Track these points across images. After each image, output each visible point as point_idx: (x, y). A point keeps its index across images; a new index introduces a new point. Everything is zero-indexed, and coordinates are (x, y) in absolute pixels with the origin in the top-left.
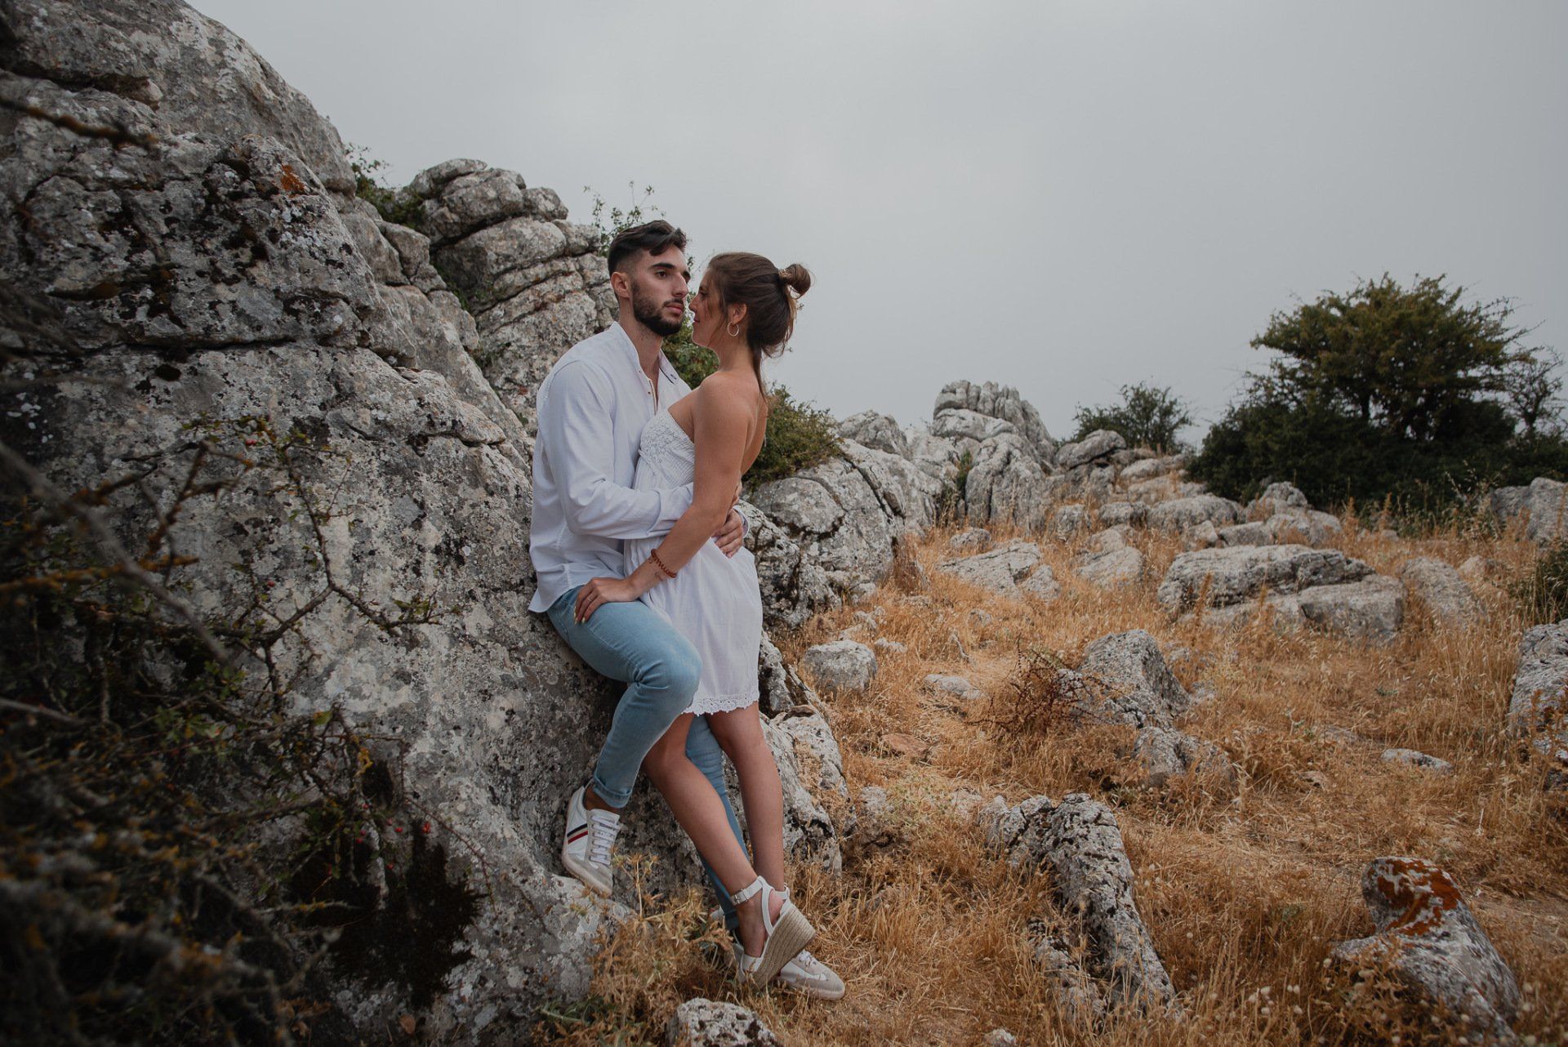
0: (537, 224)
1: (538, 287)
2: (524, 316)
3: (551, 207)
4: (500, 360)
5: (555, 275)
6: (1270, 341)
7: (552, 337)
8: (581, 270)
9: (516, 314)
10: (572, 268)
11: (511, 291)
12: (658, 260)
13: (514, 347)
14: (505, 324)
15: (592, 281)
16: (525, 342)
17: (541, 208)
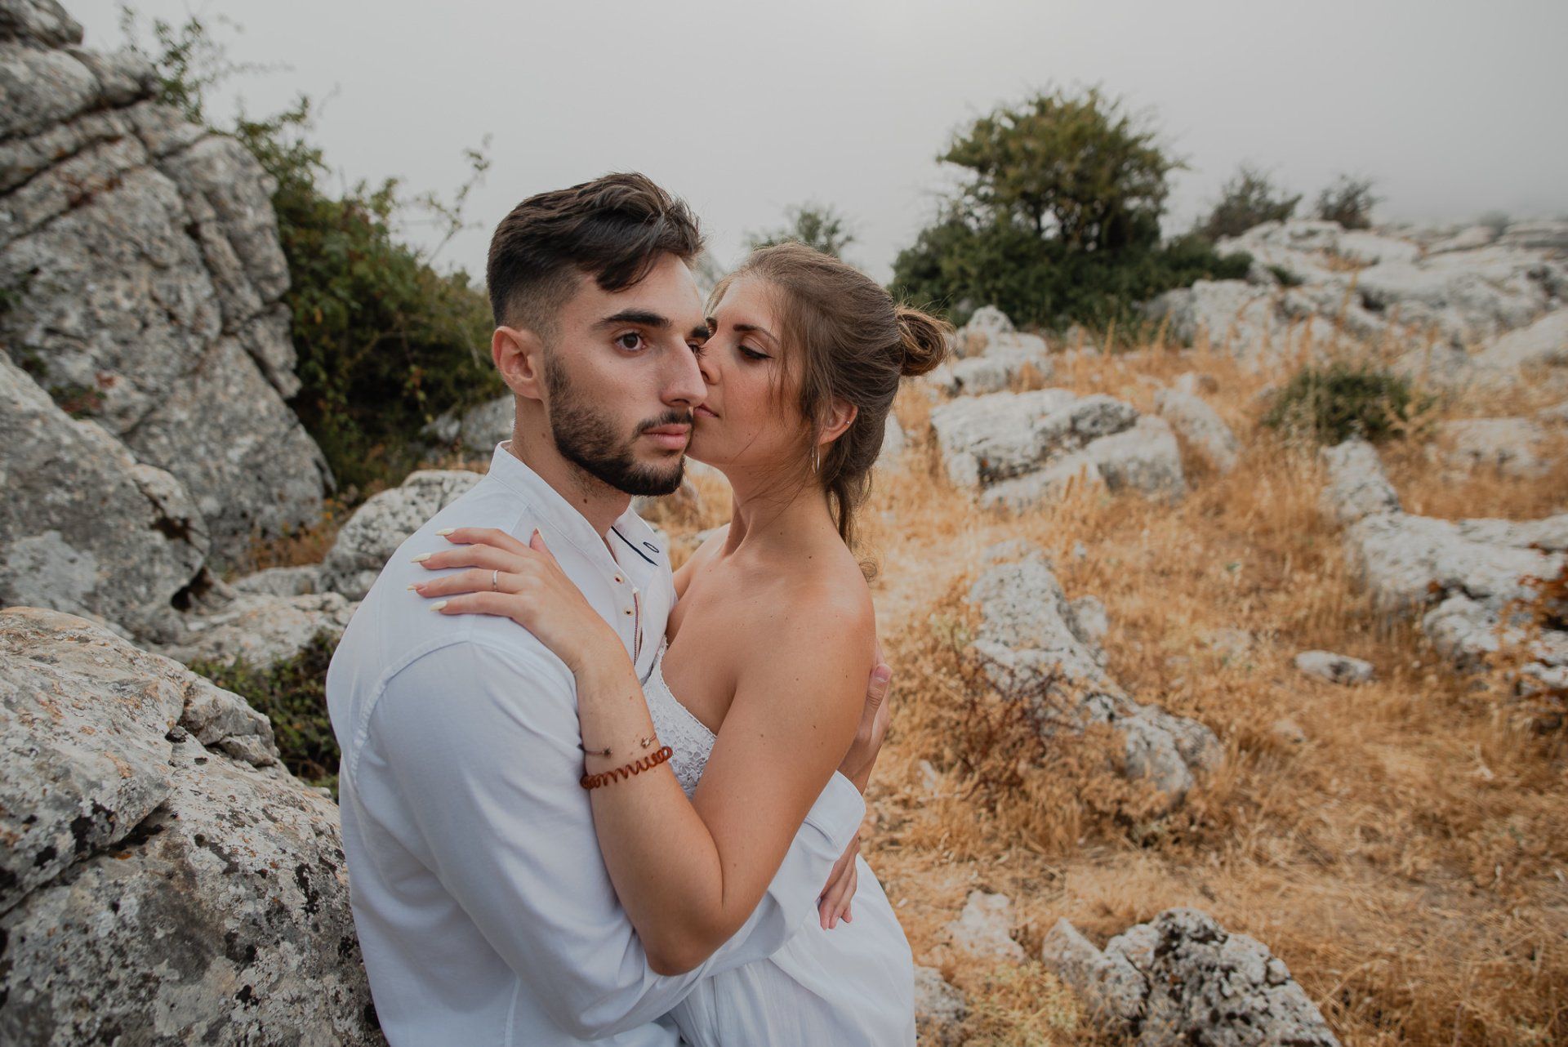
0: (33, 54)
1: (66, 168)
2: (51, 218)
3: (51, 22)
4: (28, 302)
5: (93, 143)
6: (955, 157)
7: (114, 249)
8: (136, 131)
9: (36, 216)
10: (120, 128)
11: (14, 178)
12: (619, 304)
13: (46, 275)
14: (19, 236)
15: (161, 148)
16: (66, 262)
17: (33, 24)
